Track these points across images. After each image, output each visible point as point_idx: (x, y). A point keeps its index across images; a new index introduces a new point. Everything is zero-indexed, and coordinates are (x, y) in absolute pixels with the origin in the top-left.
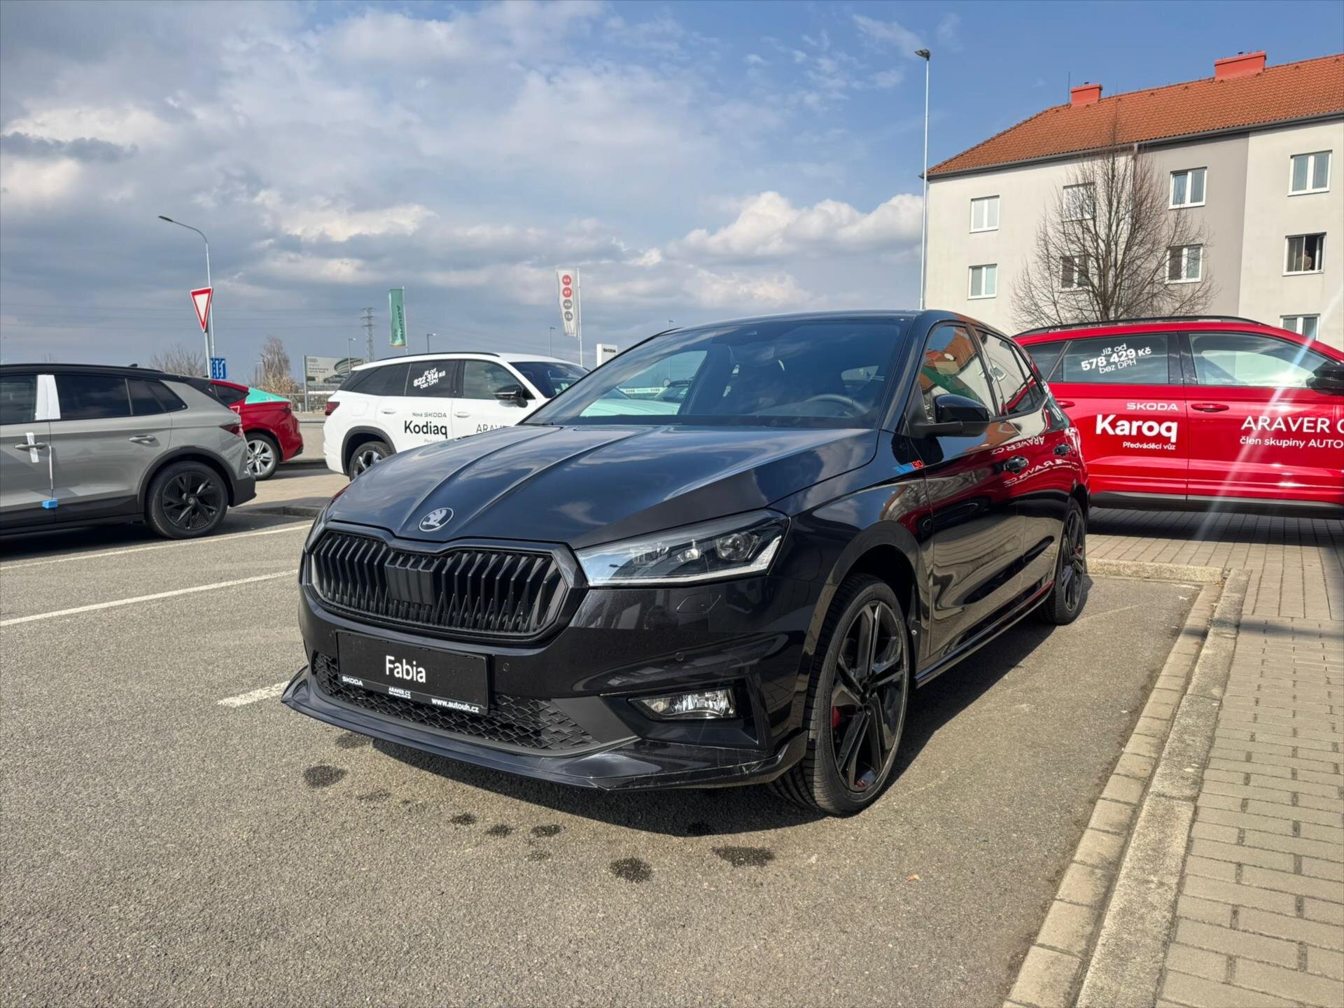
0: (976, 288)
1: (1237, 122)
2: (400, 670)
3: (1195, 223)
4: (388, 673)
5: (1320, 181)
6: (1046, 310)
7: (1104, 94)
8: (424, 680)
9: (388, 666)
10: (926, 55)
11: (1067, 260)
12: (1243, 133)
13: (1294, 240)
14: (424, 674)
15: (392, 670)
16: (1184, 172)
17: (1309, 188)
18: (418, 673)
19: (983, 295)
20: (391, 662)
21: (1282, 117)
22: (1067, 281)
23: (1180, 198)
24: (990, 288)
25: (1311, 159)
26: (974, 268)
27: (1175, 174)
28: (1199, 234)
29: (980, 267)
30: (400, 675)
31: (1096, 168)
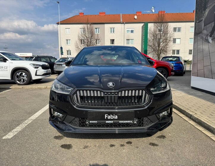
0: (67, 43)
1: (103, 22)
2: (110, 117)
3: (100, 36)
4: (106, 118)
5: (114, 32)
6: (80, 48)
7: (84, 14)
8: (117, 118)
9: (106, 117)
10: (59, 3)
11: (81, 40)
12: (104, 24)
13: (111, 40)
14: (117, 117)
15: (107, 118)
16: (97, 28)
17: (112, 33)
18: (115, 117)
19: (69, 45)
20: (106, 116)
21: (108, 22)
22: (82, 43)
23: (96, 32)
24: (70, 44)
25: (112, 29)
26: (67, 40)
27: (96, 28)
28: (100, 38)
29: (68, 40)
30: (110, 118)
31: (85, 26)
